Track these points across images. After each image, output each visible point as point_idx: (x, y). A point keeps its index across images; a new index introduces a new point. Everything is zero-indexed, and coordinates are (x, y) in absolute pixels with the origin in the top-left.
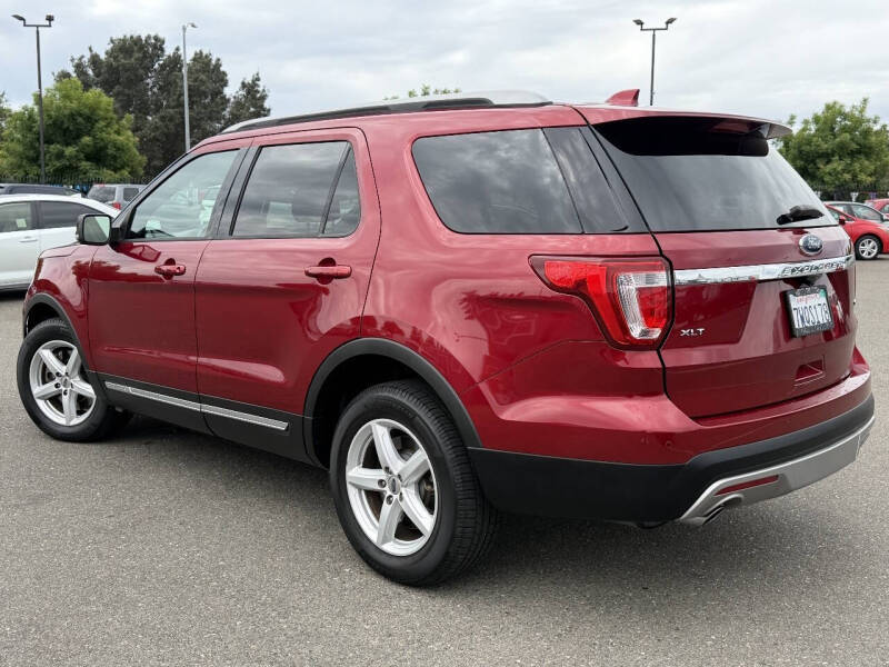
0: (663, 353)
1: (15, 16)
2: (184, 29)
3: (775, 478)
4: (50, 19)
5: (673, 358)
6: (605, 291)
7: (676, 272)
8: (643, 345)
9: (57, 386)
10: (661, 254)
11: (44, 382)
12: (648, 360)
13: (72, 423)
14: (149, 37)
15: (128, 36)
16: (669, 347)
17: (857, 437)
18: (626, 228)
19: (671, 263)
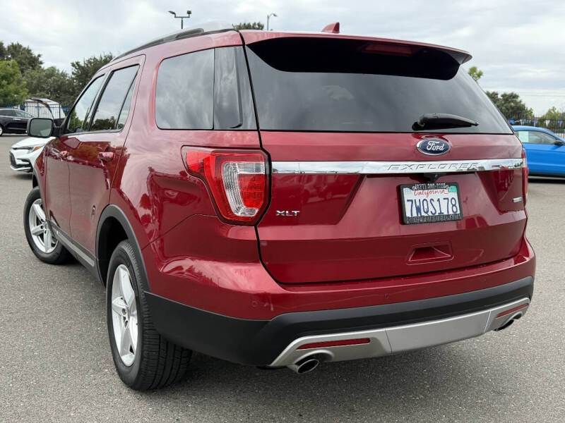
0: (258, 229)
1: (171, 12)
2: (268, 17)
3: (367, 340)
4: (189, 13)
5: (269, 234)
6: (213, 176)
7: (273, 163)
8: (244, 222)
9: (42, 227)
10: (261, 147)
11: (37, 225)
12: (248, 234)
13: (48, 251)
14: (255, 24)
15: (243, 24)
16: (265, 224)
17: (489, 313)
18: (240, 126)
19: (269, 155)
